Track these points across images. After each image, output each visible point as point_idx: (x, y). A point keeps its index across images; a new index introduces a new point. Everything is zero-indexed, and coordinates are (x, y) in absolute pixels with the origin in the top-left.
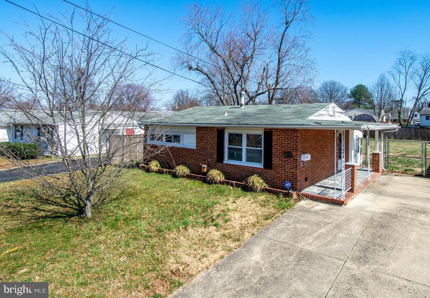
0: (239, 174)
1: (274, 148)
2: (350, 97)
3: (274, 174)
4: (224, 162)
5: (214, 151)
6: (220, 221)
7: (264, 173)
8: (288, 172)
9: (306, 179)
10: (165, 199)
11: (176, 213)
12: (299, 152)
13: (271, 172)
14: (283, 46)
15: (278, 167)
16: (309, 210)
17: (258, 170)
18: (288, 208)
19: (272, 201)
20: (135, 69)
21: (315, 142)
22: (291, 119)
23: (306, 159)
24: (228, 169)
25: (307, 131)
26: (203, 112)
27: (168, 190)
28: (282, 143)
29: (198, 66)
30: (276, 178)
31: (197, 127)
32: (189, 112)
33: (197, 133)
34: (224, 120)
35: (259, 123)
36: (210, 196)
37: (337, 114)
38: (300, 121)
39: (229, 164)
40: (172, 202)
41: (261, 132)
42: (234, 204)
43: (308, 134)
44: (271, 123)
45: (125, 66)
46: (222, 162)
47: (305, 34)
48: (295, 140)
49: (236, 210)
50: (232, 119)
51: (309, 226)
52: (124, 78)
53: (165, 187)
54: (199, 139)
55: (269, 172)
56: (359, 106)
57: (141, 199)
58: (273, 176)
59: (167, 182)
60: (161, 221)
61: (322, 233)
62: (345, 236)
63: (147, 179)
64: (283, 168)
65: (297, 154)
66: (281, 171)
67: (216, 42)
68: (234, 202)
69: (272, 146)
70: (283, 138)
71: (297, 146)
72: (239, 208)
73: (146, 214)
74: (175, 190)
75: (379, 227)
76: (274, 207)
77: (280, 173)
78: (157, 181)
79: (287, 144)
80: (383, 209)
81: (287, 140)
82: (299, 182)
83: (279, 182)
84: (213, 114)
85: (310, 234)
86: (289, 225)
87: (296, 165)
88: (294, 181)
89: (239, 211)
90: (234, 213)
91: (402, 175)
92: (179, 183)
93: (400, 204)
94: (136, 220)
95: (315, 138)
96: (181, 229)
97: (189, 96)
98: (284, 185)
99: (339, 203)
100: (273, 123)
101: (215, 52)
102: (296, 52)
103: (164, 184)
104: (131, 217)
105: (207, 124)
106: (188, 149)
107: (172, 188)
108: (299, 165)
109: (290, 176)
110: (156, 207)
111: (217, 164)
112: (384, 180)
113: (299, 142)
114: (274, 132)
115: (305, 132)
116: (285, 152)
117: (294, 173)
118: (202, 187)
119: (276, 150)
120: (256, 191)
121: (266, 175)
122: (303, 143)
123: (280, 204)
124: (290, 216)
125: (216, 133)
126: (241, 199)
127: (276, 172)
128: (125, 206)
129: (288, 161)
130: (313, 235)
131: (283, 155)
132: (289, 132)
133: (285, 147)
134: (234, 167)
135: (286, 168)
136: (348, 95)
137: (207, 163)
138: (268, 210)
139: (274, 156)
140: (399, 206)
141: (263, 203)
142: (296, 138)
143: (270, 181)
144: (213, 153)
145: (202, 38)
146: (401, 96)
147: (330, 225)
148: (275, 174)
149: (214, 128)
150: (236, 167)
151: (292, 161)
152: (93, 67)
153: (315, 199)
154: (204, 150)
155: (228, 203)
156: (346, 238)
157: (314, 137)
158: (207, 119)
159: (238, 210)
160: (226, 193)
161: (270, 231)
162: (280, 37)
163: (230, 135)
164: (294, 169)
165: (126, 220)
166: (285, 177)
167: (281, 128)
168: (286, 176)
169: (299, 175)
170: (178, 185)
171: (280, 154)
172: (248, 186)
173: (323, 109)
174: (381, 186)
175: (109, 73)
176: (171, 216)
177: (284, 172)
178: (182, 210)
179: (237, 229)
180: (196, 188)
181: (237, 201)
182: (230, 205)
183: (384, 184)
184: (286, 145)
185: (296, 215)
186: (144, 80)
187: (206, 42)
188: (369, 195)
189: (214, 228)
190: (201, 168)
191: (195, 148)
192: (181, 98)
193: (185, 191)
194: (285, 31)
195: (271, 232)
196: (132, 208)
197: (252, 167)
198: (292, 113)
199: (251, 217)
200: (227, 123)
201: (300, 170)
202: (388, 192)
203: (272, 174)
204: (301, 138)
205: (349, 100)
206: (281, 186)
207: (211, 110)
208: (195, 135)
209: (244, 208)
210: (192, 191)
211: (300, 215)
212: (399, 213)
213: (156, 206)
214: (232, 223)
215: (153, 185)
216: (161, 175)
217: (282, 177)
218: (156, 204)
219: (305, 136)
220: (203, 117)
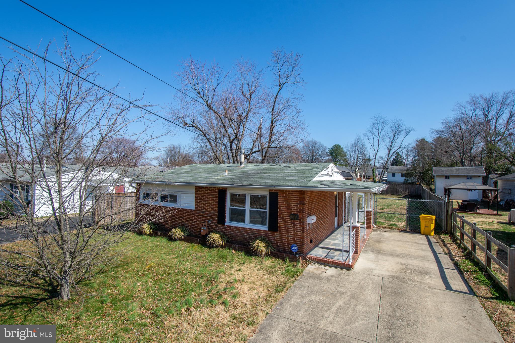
0: (242, 237)
1: (279, 210)
2: (329, 156)
3: (279, 237)
4: (226, 224)
5: (215, 212)
6: (227, 297)
7: (269, 235)
8: (294, 235)
9: (311, 241)
10: (161, 270)
11: (176, 288)
12: (306, 214)
13: (276, 234)
14: (276, 107)
15: (283, 229)
16: (319, 277)
17: (262, 232)
18: (297, 275)
19: (279, 266)
20: (128, 122)
21: (318, 202)
22: (296, 179)
23: (313, 221)
24: (230, 231)
25: (312, 192)
26: (201, 170)
27: (164, 256)
28: (288, 205)
29: (193, 123)
30: (282, 241)
31: (196, 187)
32: (186, 169)
33: (196, 193)
34: (225, 179)
35: (263, 184)
36: (212, 263)
37: (335, 174)
38: (307, 183)
39: (231, 226)
40: (169, 274)
41: (266, 193)
42: (240, 273)
43: (313, 195)
44: (276, 184)
45: (115, 118)
46: (224, 224)
47: (297, 96)
48: (302, 202)
49: (243, 281)
50: (234, 178)
51: (324, 298)
52: (113, 133)
53: (161, 254)
54: (198, 200)
55: (275, 234)
56: (336, 163)
57: (132, 270)
58: (278, 239)
59: (162, 246)
60: (158, 300)
61: (340, 306)
62: (365, 309)
63: (139, 243)
64: (289, 230)
65: (304, 216)
66: (287, 234)
67: (213, 99)
68: (239, 270)
69: (278, 208)
70: (289, 199)
71: (304, 208)
72: (246, 277)
73: (139, 291)
74: (172, 256)
75: (394, 294)
76: (282, 274)
77: (285, 236)
78: (150, 245)
79: (294, 205)
80: (388, 271)
81: (294, 201)
82: (306, 245)
83: (285, 245)
84: (212, 172)
85: (329, 309)
86: (303, 297)
87: (302, 228)
88: (300, 244)
89: (247, 282)
90: (241, 285)
91: (389, 231)
92: (176, 247)
93: (402, 264)
94: (127, 300)
95: (318, 199)
96: (183, 311)
97: (182, 151)
98: (290, 248)
99: (347, 267)
100: (279, 184)
101: (211, 109)
102: (288, 113)
103: (159, 249)
104: (121, 297)
105: (207, 184)
106: (186, 209)
107: (168, 254)
108: (306, 228)
109: (297, 239)
110: (151, 281)
111: (218, 226)
112: (376, 236)
113: (306, 204)
114: (279, 193)
115: (310, 193)
116: (291, 214)
117: (300, 236)
118: (202, 252)
119: (282, 212)
120: (261, 255)
121: (271, 237)
122: (309, 205)
123: (288, 270)
124: (302, 286)
125: (217, 193)
126: (246, 265)
127: (282, 235)
128: (113, 281)
129: (295, 223)
130: (332, 309)
131: (289, 217)
132: (296, 194)
133: (292, 209)
134: (237, 229)
135: (292, 231)
136: (327, 153)
137: (207, 225)
138: (277, 279)
139: (280, 218)
140: (401, 266)
141: (270, 269)
142: (303, 200)
143: (276, 244)
144: (214, 214)
145: (199, 95)
146: (375, 156)
147: (345, 295)
148: (281, 237)
149: (215, 188)
150: (238, 229)
151: (299, 224)
152: (72, 118)
153: (323, 263)
154: (204, 211)
155: (233, 271)
156: (366, 311)
157: (317, 197)
158: (205, 178)
159: (246, 280)
160: (230, 258)
161: (285, 307)
162: (274, 99)
163: (232, 195)
164: (301, 232)
165: (113, 302)
166: (291, 241)
167: (287, 189)
168: (292, 239)
169: (306, 237)
170: (175, 249)
171: (286, 217)
172: (252, 250)
173: (325, 170)
174: (377, 244)
175: (93, 126)
176: (169, 293)
177: (290, 234)
178: (182, 284)
179: (248, 306)
180: (195, 254)
181: (242, 268)
182: (236, 274)
183: (379, 242)
184: (292, 207)
185: (307, 284)
186: (138, 135)
187: (202, 98)
188: (369, 255)
189: (222, 307)
190: (201, 230)
191: (194, 209)
192: (173, 153)
193: (183, 257)
194: (278, 93)
195: (287, 309)
196: (122, 284)
197: (256, 230)
198: (295, 173)
199: (261, 289)
200: (230, 183)
201: (306, 233)
202: (385, 250)
203: (277, 236)
204: (308, 199)
205: (328, 158)
206: (287, 250)
207: (210, 168)
208: (194, 196)
209: (251, 277)
210: (192, 257)
211: (312, 284)
212: (404, 275)
213: (151, 279)
214: (241, 299)
215: (147, 251)
216: (156, 238)
217: (287, 240)
218: (150, 276)
219: (310, 197)
220: (202, 176)
